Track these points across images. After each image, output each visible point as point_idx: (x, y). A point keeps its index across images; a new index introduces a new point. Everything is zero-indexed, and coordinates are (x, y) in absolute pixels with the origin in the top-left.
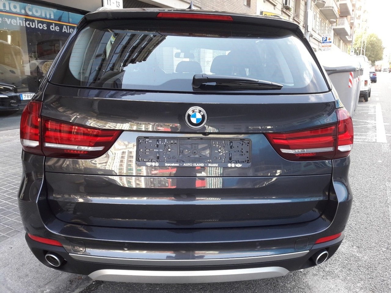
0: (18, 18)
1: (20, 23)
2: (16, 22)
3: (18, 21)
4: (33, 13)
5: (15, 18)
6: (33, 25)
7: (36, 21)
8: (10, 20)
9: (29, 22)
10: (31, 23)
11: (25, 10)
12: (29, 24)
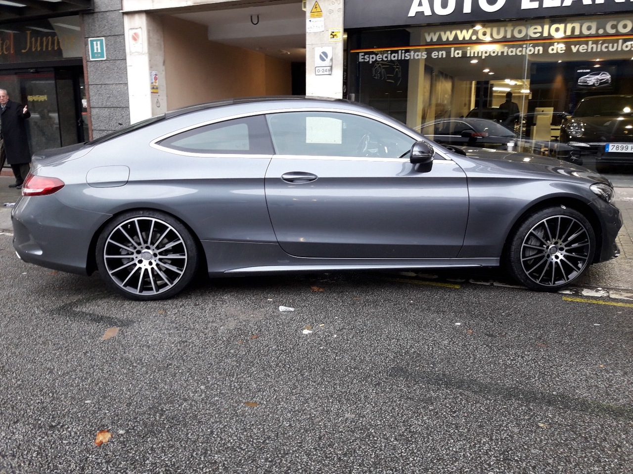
0: (590, 43)
1: (592, 48)
2: (586, 47)
3: (590, 45)
4: (617, 31)
5: (587, 43)
6: (613, 47)
7: (621, 41)
8: (578, 46)
9: (606, 45)
10: (611, 45)
11: (605, 29)
12: (607, 47)
